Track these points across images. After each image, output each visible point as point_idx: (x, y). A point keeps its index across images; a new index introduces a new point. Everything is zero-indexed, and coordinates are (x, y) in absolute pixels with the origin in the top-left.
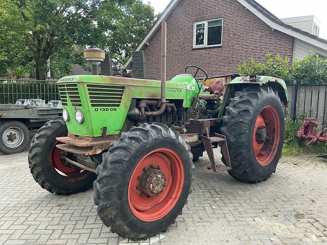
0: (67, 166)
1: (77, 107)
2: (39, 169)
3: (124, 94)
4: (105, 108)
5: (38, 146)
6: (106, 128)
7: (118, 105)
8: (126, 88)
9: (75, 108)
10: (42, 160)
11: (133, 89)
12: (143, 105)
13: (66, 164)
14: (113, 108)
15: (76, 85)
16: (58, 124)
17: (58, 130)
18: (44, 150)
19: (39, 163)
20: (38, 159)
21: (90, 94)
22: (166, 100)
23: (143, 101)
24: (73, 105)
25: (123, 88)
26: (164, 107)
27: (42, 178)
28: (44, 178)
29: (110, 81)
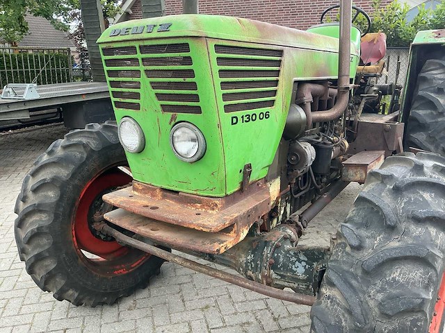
0: (105, 240)
1: (181, 116)
2: (51, 264)
3: (281, 70)
5: (40, 211)
6: (249, 166)
8: (285, 53)
9: (173, 118)
10: (54, 243)
12: (308, 96)
13: (102, 237)
14: (264, 110)
15: (185, 47)
16: (82, 149)
17: (84, 164)
18: (56, 216)
19: (48, 250)
20: (45, 243)
21: (222, 73)
24: (165, 108)
25: (281, 53)
27: (60, 282)
28: (63, 282)
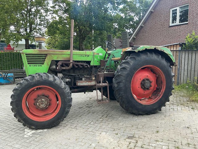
3: (46, 58)
4: (35, 65)
7: (43, 64)
8: (48, 55)
11: (52, 55)
12: (60, 63)
14: (40, 65)
21: (27, 58)
22: (73, 61)
23: (60, 61)
25: (47, 55)
26: (71, 65)
29: (38, 52)
